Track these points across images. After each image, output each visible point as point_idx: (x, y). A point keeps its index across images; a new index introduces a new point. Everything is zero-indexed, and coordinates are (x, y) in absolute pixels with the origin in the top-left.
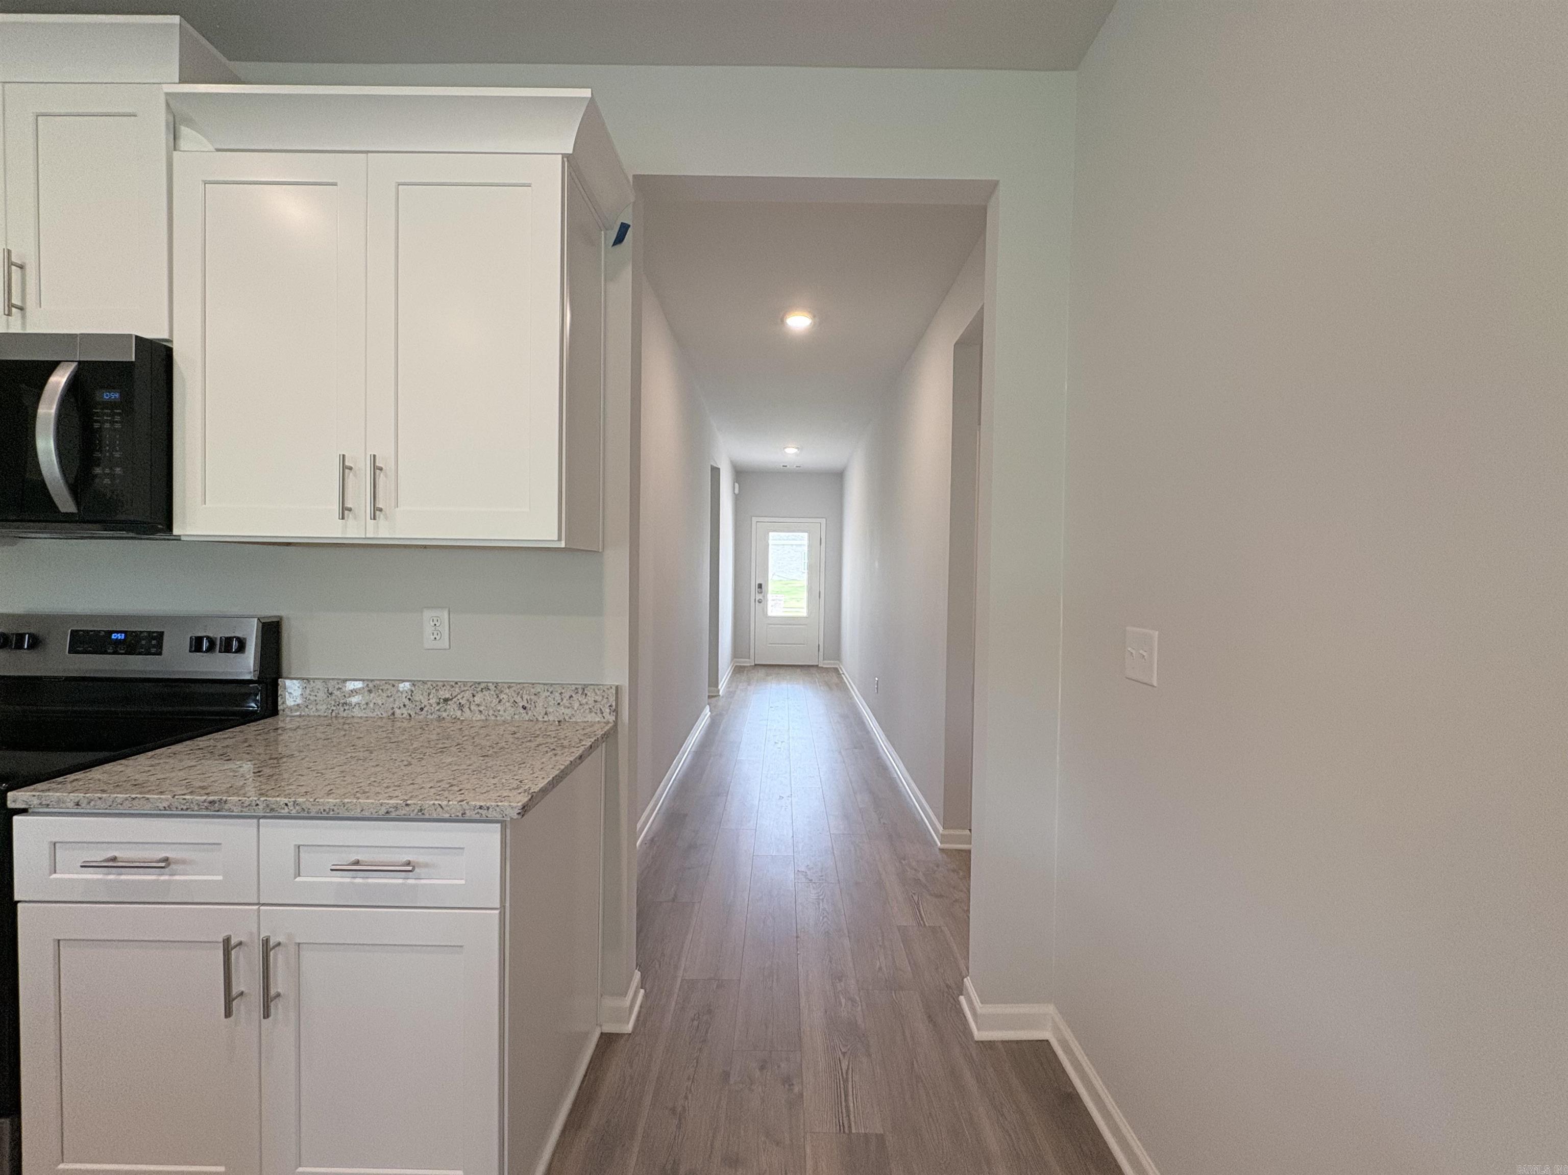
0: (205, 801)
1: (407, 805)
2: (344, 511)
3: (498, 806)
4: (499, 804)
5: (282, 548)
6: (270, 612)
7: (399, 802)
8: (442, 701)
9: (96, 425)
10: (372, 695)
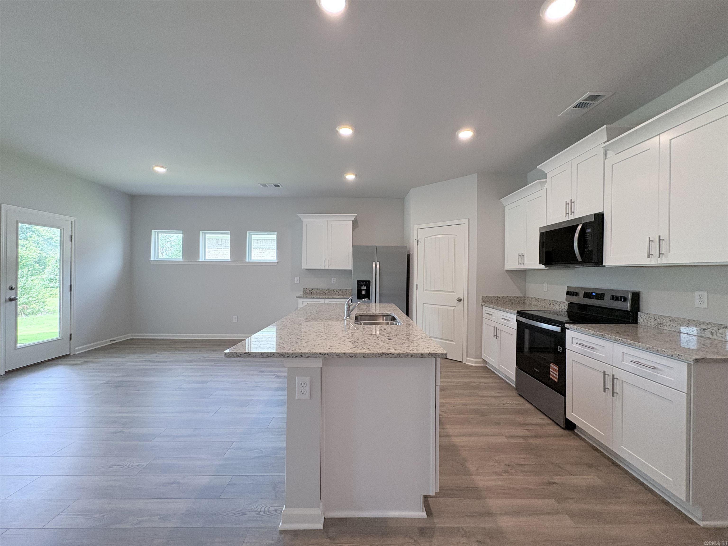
0: (601, 334)
1: (653, 348)
2: (649, 255)
3: (685, 356)
4: (686, 355)
5: (641, 268)
6: (635, 289)
7: (651, 346)
8: (702, 329)
9: (586, 238)
10: (671, 322)
